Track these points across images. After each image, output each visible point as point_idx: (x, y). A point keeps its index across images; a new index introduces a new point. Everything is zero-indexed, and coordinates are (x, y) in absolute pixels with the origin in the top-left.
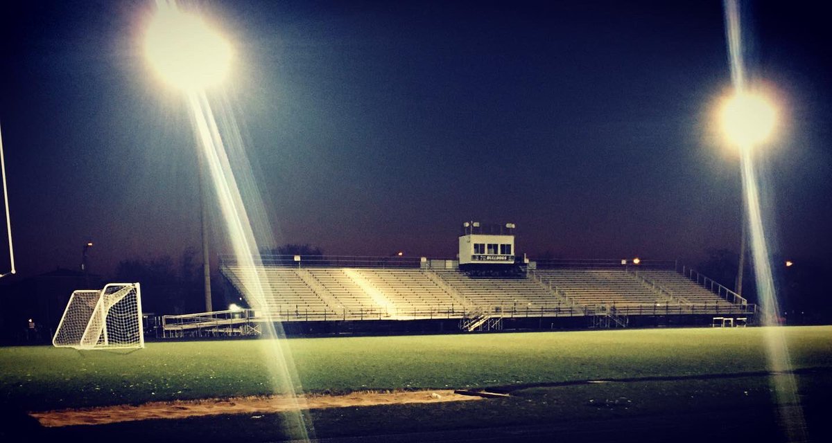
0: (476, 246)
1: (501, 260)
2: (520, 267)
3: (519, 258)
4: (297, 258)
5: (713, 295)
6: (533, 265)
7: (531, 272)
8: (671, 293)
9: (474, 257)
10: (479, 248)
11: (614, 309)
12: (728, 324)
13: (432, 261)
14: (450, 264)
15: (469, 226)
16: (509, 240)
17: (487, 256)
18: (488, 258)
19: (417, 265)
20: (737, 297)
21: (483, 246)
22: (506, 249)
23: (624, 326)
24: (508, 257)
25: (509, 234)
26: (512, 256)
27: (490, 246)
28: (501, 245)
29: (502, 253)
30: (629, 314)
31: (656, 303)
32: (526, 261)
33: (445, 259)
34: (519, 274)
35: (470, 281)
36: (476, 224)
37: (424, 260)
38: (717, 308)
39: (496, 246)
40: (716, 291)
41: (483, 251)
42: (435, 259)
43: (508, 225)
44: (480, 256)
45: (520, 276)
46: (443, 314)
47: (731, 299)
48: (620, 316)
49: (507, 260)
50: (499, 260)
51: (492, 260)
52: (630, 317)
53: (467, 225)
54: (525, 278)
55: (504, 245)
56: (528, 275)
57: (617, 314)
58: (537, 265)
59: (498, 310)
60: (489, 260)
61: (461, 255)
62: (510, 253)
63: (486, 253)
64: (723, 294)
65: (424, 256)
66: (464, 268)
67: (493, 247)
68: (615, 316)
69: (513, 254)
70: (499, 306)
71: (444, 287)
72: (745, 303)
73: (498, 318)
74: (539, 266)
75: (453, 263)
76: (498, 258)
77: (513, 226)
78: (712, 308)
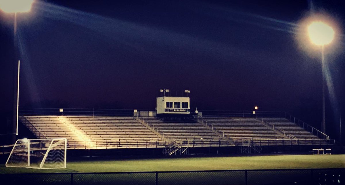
0: (167, 103)
1: (183, 112)
2: (193, 115)
3: (192, 110)
4: (61, 110)
5: (309, 133)
6: (201, 114)
7: (200, 119)
8: (284, 131)
9: (166, 110)
10: (169, 104)
11: (252, 142)
12: (321, 153)
13: (140, 112)
14: (151, 114)
15: (163, 92)
16: (187, 100)
17: (174, 109)
18: (175, 110)
19: (132, 114)
20: (323, 135)
21: (171, 103)
22: (185, 105)
23: (259, 152)
24: (186, 110)
25: (186, 96)
26: (189, 109)
27: (175, 103)
28: (183, 103)
29: (182, 108)
30: (262, 145)
31: (276, 138)
32: (197, 112)
33: (149, 111)
34: (192, 120)
35: (164, 124)
36: (167, 91)
37: (136, 111)
38: (312, 141)
39: (179, 103)
40: (310, 130)
41: (171, 106)
42: (142, 111)
43: (186, 91)
44: (170, 109)
45: (193, 121)
46: (153, 145)
47: (320, 136)
48: (256, 146)
49: (186, 111)
50: (181, 112)
51: (177, 112)
52: (263, 147)
53: (162, 91)
54: (196, 122)
55: (184, 103)
56: (198, 121)
57: (254, 145)
58: (203, 114)
59: (185, 143)
60: (175, 112)
61: (157, 109)
62: (188, 108)
63: (173, 108)
64: (315, 133)
65: (136, 109)
66: (160, 116)
67: (177, 104)
68: (254, 147)
69: (189, 108)
70: (185, 140)
71: (150, 128)
72: (328, 138)
73: (186, 148)
74: (204, 115)
75: (153, 112)
76: (180, 110)
77: (189, 92)
78: (309, 141)
